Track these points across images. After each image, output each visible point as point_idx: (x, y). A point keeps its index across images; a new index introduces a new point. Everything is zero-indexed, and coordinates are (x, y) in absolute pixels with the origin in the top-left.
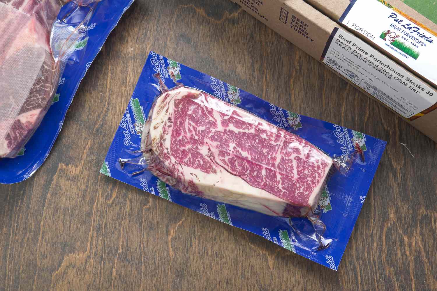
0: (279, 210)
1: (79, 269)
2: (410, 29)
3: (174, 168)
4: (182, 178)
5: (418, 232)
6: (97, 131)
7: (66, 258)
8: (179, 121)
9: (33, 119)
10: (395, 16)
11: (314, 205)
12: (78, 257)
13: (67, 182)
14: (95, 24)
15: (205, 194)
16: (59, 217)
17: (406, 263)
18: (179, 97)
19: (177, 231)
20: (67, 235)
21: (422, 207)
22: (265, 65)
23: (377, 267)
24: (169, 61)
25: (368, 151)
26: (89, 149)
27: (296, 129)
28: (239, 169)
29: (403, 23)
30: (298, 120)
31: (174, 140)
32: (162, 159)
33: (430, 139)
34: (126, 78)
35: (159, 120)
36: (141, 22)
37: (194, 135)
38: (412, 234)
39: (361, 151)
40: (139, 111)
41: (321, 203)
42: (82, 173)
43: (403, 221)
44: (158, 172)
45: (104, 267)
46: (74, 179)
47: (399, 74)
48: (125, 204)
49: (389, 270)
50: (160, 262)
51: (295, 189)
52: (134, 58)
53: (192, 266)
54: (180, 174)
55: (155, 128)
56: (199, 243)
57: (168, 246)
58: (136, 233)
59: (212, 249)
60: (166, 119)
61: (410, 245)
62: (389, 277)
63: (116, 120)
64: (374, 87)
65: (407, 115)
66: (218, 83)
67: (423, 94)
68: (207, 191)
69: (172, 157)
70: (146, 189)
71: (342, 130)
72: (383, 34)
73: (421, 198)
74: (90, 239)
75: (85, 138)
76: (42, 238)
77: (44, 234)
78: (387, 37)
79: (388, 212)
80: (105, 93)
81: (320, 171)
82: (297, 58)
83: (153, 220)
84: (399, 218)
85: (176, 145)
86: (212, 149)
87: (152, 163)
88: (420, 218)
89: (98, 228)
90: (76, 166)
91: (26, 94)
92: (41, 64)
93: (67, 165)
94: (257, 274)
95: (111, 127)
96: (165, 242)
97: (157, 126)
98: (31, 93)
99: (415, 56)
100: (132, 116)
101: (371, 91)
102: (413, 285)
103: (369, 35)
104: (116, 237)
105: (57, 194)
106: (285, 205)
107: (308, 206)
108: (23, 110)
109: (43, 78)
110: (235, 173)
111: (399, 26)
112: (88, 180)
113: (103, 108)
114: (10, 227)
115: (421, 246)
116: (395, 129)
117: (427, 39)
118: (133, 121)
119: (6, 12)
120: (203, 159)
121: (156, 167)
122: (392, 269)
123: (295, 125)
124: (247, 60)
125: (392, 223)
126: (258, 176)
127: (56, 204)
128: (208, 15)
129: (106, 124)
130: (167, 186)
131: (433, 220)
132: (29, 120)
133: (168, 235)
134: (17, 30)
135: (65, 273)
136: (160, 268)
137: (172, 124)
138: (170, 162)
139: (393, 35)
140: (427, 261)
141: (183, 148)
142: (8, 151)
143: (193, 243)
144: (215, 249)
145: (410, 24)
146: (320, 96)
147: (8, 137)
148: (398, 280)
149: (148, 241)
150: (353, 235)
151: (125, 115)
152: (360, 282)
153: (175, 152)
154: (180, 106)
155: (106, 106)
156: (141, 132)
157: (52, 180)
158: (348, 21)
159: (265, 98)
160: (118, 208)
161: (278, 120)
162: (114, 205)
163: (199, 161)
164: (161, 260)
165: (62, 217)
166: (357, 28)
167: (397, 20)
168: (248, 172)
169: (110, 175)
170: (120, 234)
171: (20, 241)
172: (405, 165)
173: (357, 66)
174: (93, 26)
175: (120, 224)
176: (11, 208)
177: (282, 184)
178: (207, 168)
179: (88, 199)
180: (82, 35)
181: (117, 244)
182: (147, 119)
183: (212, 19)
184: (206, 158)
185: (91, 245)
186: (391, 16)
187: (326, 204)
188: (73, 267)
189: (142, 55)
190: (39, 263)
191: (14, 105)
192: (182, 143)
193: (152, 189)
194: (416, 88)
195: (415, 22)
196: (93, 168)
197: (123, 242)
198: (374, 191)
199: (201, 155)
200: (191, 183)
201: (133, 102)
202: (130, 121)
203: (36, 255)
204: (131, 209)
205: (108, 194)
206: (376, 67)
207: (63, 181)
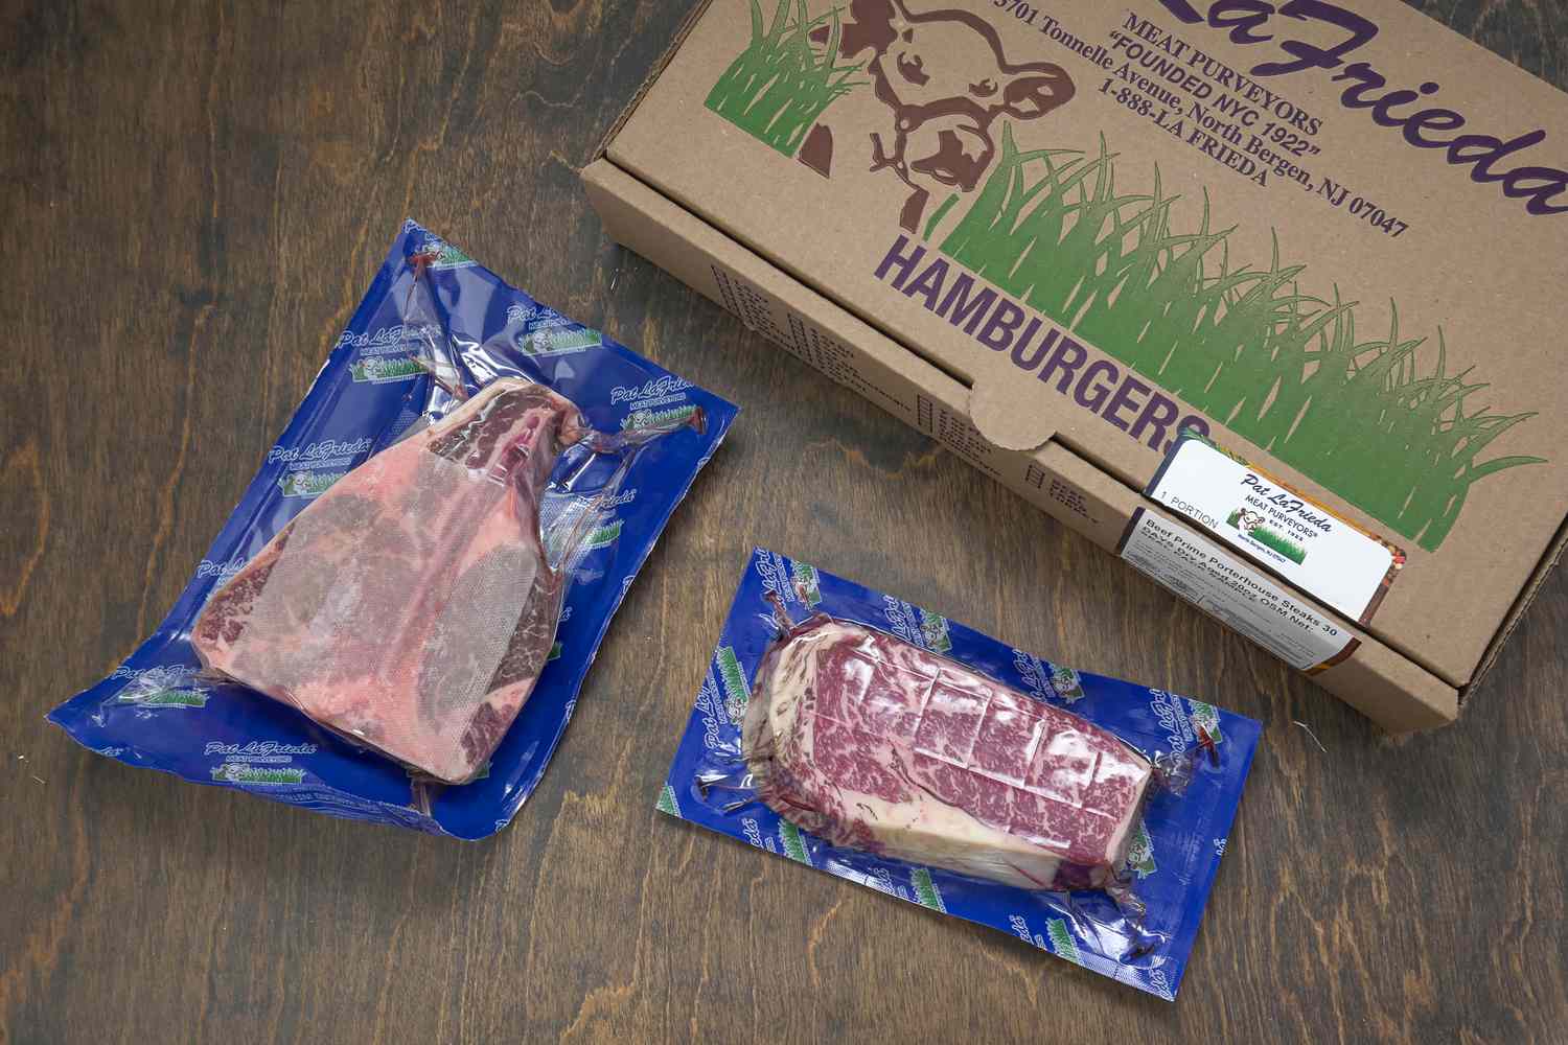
0: (1046, 874)
1: (619, 1023)
2: (1284, 504)
3: (824, 795)
4: (840, 814)
5: (1345, 913)
6: (645, 717)
7: (589, 998)
8: (828, 697)
9: (518, 703)
10: (1253, 481)
11: (1117, 863)
12: (616, 995)
13: (584, 833)
14: (634, 491)
15: (888, 846)
16: (570, 909)
17: (1323, 982)
18: (827, 645)
19: (827, 930)
20: (588, 947)
21: (1349, 857)
22: (998, 565)
23: (1261, 993)
24: (795, 565)
25: (1225, 742)
26: (629, 759)
27: (1071, 700)
28: (958, 791)
29: (1269, 494)
30: (1075, 681)
31: (820, 734)
32: (797, 777)
33: (1357, 712)
34: (702, 603)
35: (786, 697)
36: (729, 481)
37: (862, 724)
38: (1331, 915)
39: (1210, 744)
40: (734, 673)
41: (1132, 857)
42: (615, 811)
43: (1311, 892)
44: (782, 802)
45: (673, 1015)
46: (599, 826)
47: (1268, 594)
48: (711, 876)
49: (1287, 999)
50: (792, 1000)
51: (1077, 829)
52: (717, 558)
53: (862, 1005)
54: (835, 807)
55: (780, 713)
56: (875, 954)
57: (807, 963)
58: (737, 939)
59: (904, 965)
60: (801, 692)
61: (1329, 943)
62: (1289, 1013)
63: (685, 693)
64: (1227, 611)
65: (1304, 663)
66: (901, 608)
67: (1318, 631)
68: (893, 840)
69: (817, 771)
70: (755, 841)
71: (1168, 700)
72: (1232, 516)
73: (1346, 839)
74: (638, 954)
75: (619, 736)
76: (536, 955)
77: (539, 948)
78: (1241, 522)
79: (1276, 872)
80: (659, 637)
81: (1125, 790)
82: (1065, 545)
83: (773, 908)
84: (1303, 884)
85: (825, 745)
86: (899, 752)
87: (769, 784)
88: (1346, 881)
89: (656, 933)
90: (602, 797)
91: (502, 648)
92: (530, 585)
93: (582, 795)
94: (1004, 1019)
95: (673, 708)
96: (801, 956)
97: (782, 708)
98: (511, 647)
99: (1298, 558)
100: (721, 685)
101: (1224, 617)
102: (1341, 1029)
103: (1206, 519)
104: (695, 948)
105: (562, 858)
106: (1057, 864)
107: (1105, 863)
108: (496, 683)
109: (534, 613)
110: (949, 800)
111: (1263, 499)
112: (629, 827)
113: (655, 669)
114: (465, 935)
115: (1352, 943)
116: (1282, 693)
117: (1318, 523)
118: (724, 695)
119: (455, 479)
120: (883, 773)
121: (778, 792)
122: (1293, 996)
123: (1069, 693)
124: (958, 556)
125: (1288, 894)
126: (997, 805)
127: (561, 881)
128: (872, 462)
129: (663, 703)
130: (802, 832)
131: (1374, 885)
132: (509, 702)
133: (806, 939)
134: (479, 517)
135: (588, 1031)
136: (794, 1012)
137: (814, 702)
138: (815, 782)
139: (1252, 517)
140: (1367, 975)
141: (839, 752)
142: (470, 770)
143: (863, 955)
144: (909, 966)
145: (1284, 496)
146: (1120, 629)
147: (467, 740)
148: (1306, 1019)
149: (764, 954)
150: (1205, 924)
151: (706, 684)
152: (1225, 1026)
153: (823, 761)
154: (830, 664)
155: (662, 664)
156: (742, 719)
157: (549, 830)
158: (1163, 492)
159: (1002, 636)
160: (695, 883)
161: (1032, 682)
162: (687, 878)
163: (874, 778)
164: (794, 993)
165: (576, 909)
166: (1182, 506)
167: (1257, 488)
168: (978, 796)
169: (678, 814)
170: (702, 941)
171: (486, 964)
172: (1308, 769)
173: (1190, 574)
174: (630, 496)
175: (702, 919)
176: (464, 893)
177: (1049, 820)
178: (890, 792)
179: (629, 868)
180: (605, 516)
181: (699, 963)
182: (752, 690)
183: (879, 471)
184: (889, 770)
185: (642, 968)
186: (1246, 481)
187: (1144, 859)
188: (605, 1018)
189: (736, 551)
190: (529, 1009)
191: (477, 672)
192: (835, 741)
193: (769, 840)
194: (1302, 620)
195: (1294, 492)
196: (638, 800)
197: (710, 958)
198: (1246, 829)
199: (877, 764)
200: (860, 827)
201: (722, 656)
202: (716, 696)
203: (523, 992)
204: (724, 885)
205: (673, 856)
206: (1224, 579)
207: (574, 831)
